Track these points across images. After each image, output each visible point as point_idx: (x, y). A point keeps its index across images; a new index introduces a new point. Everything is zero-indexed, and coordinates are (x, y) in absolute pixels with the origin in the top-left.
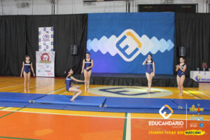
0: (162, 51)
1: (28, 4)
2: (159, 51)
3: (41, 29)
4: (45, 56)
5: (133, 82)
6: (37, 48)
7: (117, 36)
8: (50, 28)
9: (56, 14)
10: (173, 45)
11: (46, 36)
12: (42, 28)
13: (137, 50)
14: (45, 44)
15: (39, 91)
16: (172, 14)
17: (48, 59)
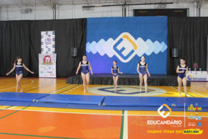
0: (157, 52)
1: (31, 10)
2: (153, 53)
3: (43, 33)
4: (47, 58)
5: (129, 82)
6: (40, 51)
7: (114, 39)
8: (52, 32)
9: (57, 18)
10: (166, 47)
11: (48, 39)
12: (45, 32)
13: (133, 51)
14: (47, 47)
15: (41, 91)
16: (165, 18)
17: (50, 61)
